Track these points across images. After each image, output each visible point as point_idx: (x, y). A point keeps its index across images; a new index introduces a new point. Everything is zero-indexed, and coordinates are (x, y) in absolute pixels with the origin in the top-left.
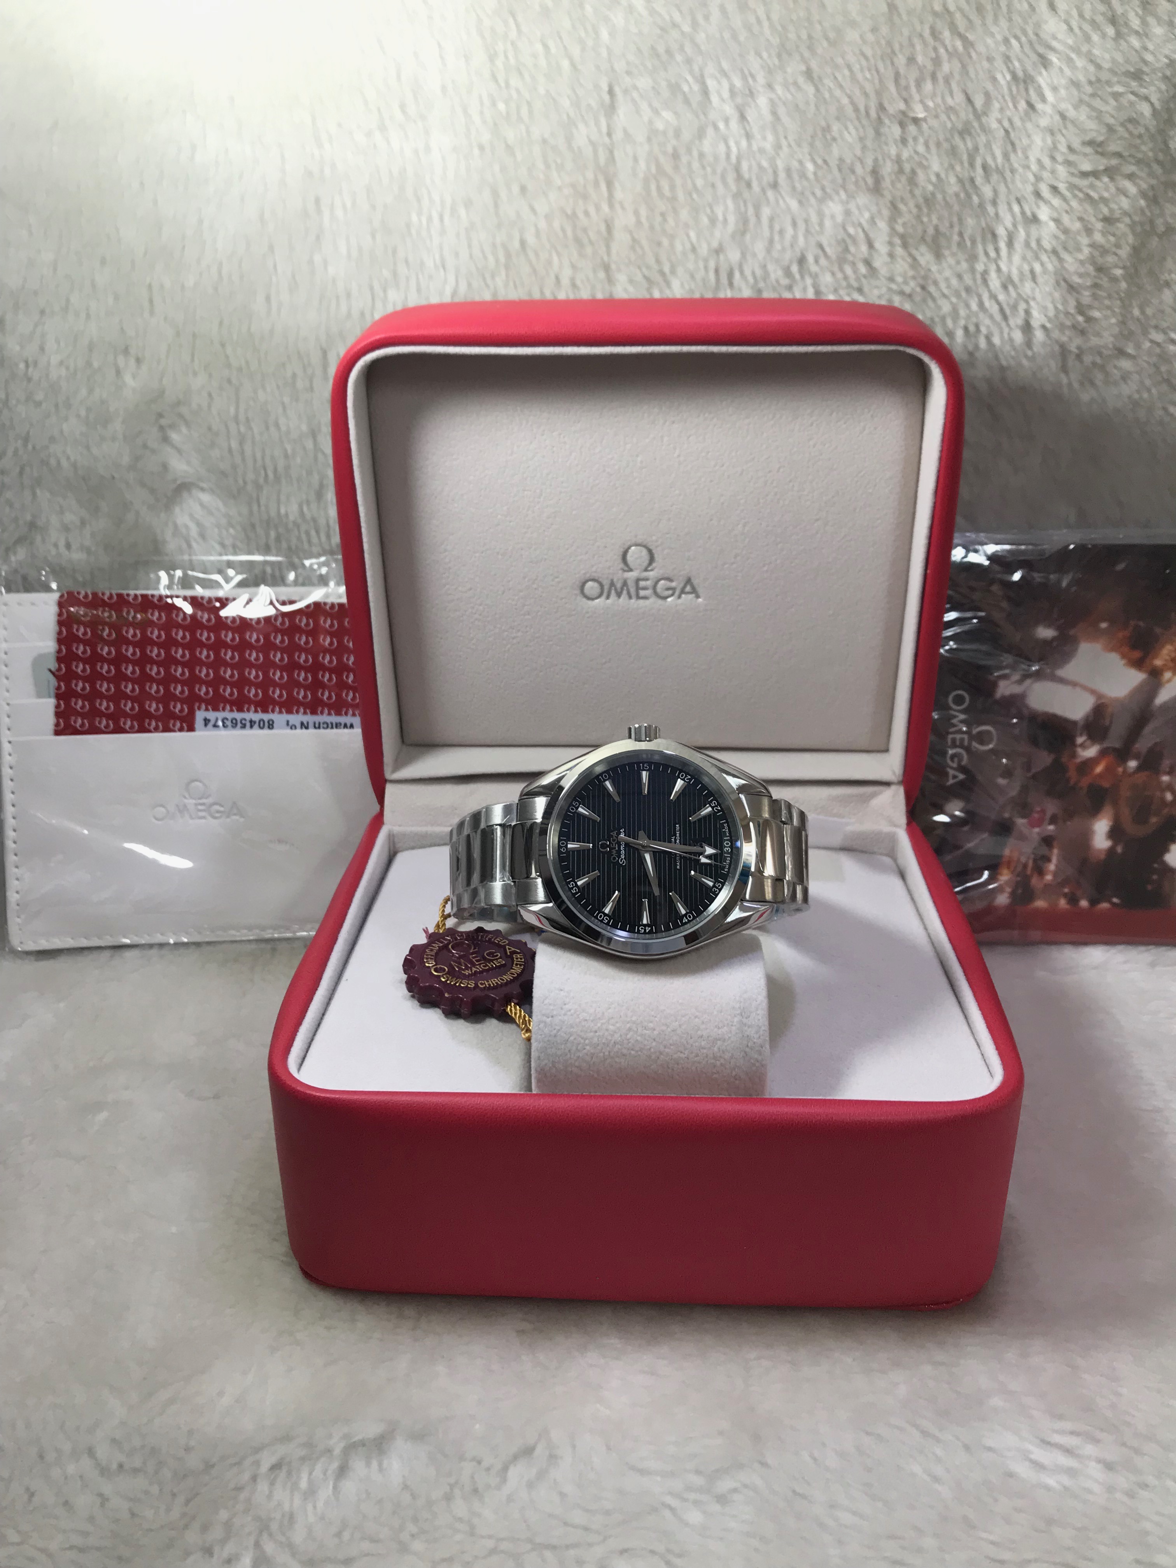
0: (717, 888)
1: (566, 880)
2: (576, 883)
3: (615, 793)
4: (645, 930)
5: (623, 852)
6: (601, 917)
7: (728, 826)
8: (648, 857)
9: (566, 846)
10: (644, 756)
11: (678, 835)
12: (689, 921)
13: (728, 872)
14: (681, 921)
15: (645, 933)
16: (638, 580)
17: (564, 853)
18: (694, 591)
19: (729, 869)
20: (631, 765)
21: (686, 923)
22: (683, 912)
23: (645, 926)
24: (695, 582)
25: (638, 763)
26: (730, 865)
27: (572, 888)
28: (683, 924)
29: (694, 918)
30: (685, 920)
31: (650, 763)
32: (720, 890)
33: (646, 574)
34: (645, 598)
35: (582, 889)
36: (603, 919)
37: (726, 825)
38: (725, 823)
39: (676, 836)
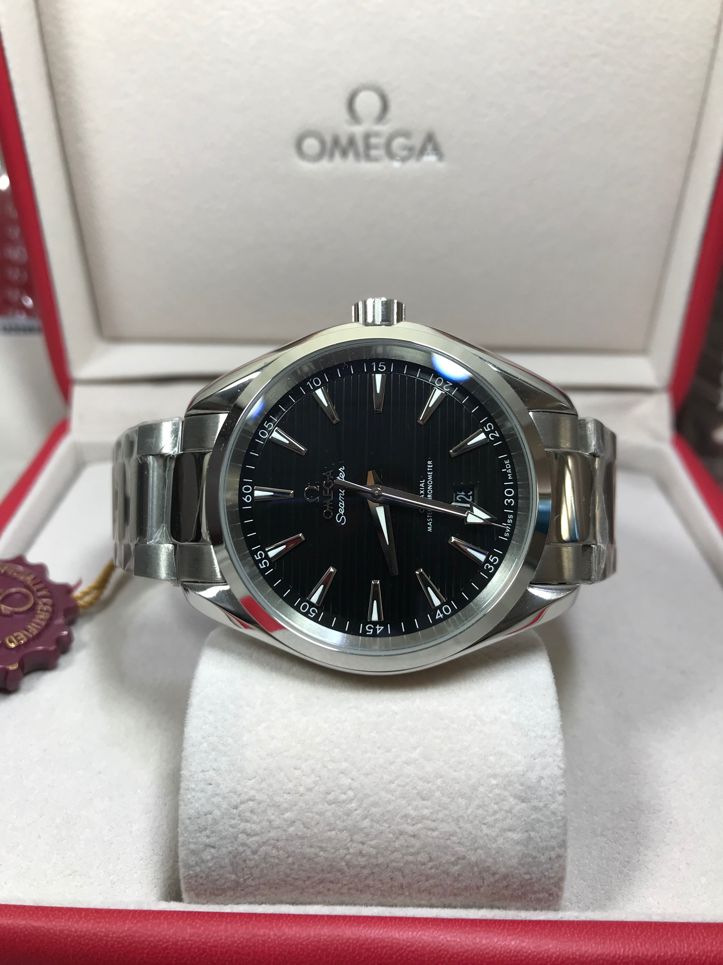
0: (491, 564)
1: (250, 549)
2: (266, 553)
3: (333, 409)
4: (375, 630)
5: (342, 504)
6: (305, 607)
7: (511, 463)
8: (381, 512)
9: (252, 494)
10: (380, 350)
11: (430, 477)
12: (446, 617)
13: (510, 538)
14: (433, 617)
15: (374, 635)
16: (367, 136)
17: (248, 505)
18: (437, 151)
19: (511, 533)
20: (358, 364)
21: (440, 620)
22: (437, 602)
23: (375, 623)
24: (440, 138)
25: (369, 362)
26: (513, 527)
27: (260, 561)
28: (437, 622)
29: (454, 612)
30: (439, 615)
31: (388, 362)
32: (497, 567)
33: (378, 128)
34: (376, 159)
35: (275, 561)
36: (308, 612)
37: (507, 462)
38: (505, 458)
39: (427, 480)
